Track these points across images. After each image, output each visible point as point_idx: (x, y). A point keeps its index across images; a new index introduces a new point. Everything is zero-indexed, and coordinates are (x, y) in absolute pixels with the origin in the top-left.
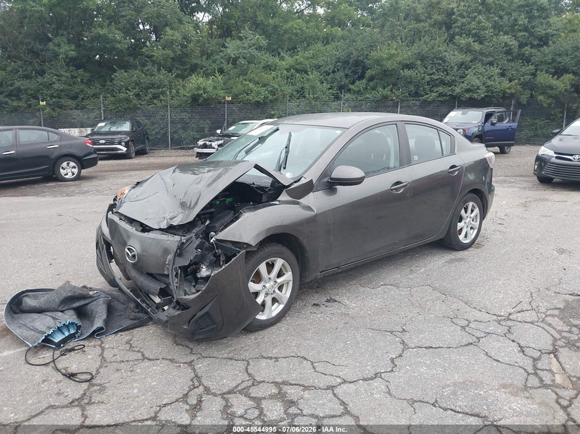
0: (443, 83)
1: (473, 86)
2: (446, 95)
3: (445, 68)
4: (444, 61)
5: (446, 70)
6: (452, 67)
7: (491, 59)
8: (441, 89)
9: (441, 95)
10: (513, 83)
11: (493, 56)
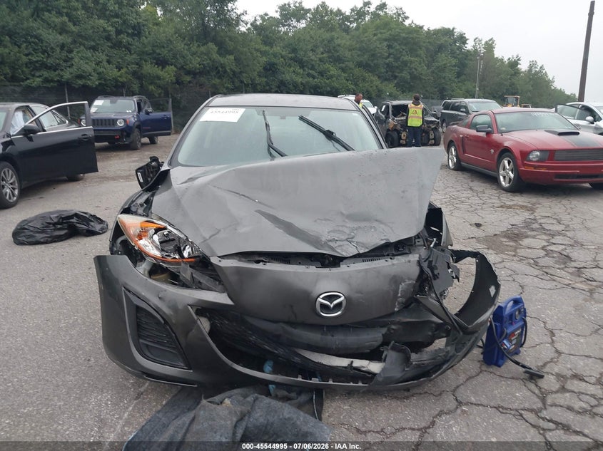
0: (45, 66)
1: (84, 71)
2: (52, 81)
3: (44, 48)
4: (41, 41)
5: (46, 51)
6: (52, 48)
7: (93, 43)
8: (46, 74)
9: (47, 80)
10: (123, 71)
11: (94, 40)
